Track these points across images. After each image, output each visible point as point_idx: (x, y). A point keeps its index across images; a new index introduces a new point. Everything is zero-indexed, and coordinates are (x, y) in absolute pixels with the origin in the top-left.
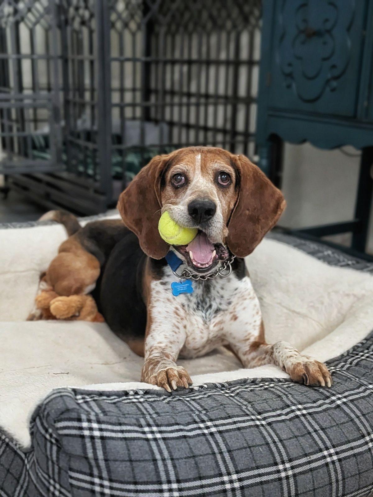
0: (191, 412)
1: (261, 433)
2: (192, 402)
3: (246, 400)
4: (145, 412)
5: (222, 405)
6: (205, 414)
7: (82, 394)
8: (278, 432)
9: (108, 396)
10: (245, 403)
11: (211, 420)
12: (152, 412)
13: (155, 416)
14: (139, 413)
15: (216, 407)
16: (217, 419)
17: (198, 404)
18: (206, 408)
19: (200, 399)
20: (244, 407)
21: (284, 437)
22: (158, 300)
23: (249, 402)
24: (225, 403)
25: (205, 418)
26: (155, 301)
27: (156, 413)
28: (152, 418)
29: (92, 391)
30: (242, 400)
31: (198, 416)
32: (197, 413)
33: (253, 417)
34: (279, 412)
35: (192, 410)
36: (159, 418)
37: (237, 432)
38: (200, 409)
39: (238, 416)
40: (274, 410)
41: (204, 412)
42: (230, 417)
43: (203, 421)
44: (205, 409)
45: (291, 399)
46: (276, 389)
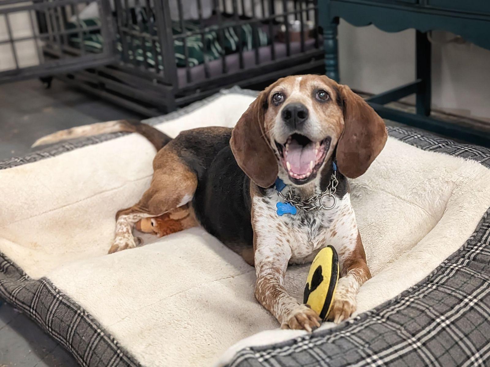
0: (356, 349)
1: (419, 356)
2: (353, 337)
3: (398, 323)
4: (319, 359)
5: (380, 335)
6: (369, 348)
7: (259, 351)
8: (433, 351)
9: (281, 347)
10: (398, 326)
11: (376, 353)
12: (324, 356)
13: (328, 360)
14: (314, 361)
15: (376, 338)
16: (380, 351)
17: (359, 337)
18: (367, 340)
19: (359, 332)
20: (399, 332)
21: (438, 354)
23: (402, 325)
24: (382, 332)
25: (370, 352)
26: (258, 216)
27: (329, 357)
28: (326, 363)
29: (266, 346)
30: (394, 324)
31: (364, 351)
32: (361, 348)
33: (410, 341)
34: (428, 329)
35: (357, 347)
36: (332, 361)
37: (400, 360)
38: (363, 343)
39: (397, 343)
40: (423, 328)
41: (367, 346)
42: (390, 346)
43: (369, 356)
44: (367, 343)
45: (433, 311)
46: (417, 304)
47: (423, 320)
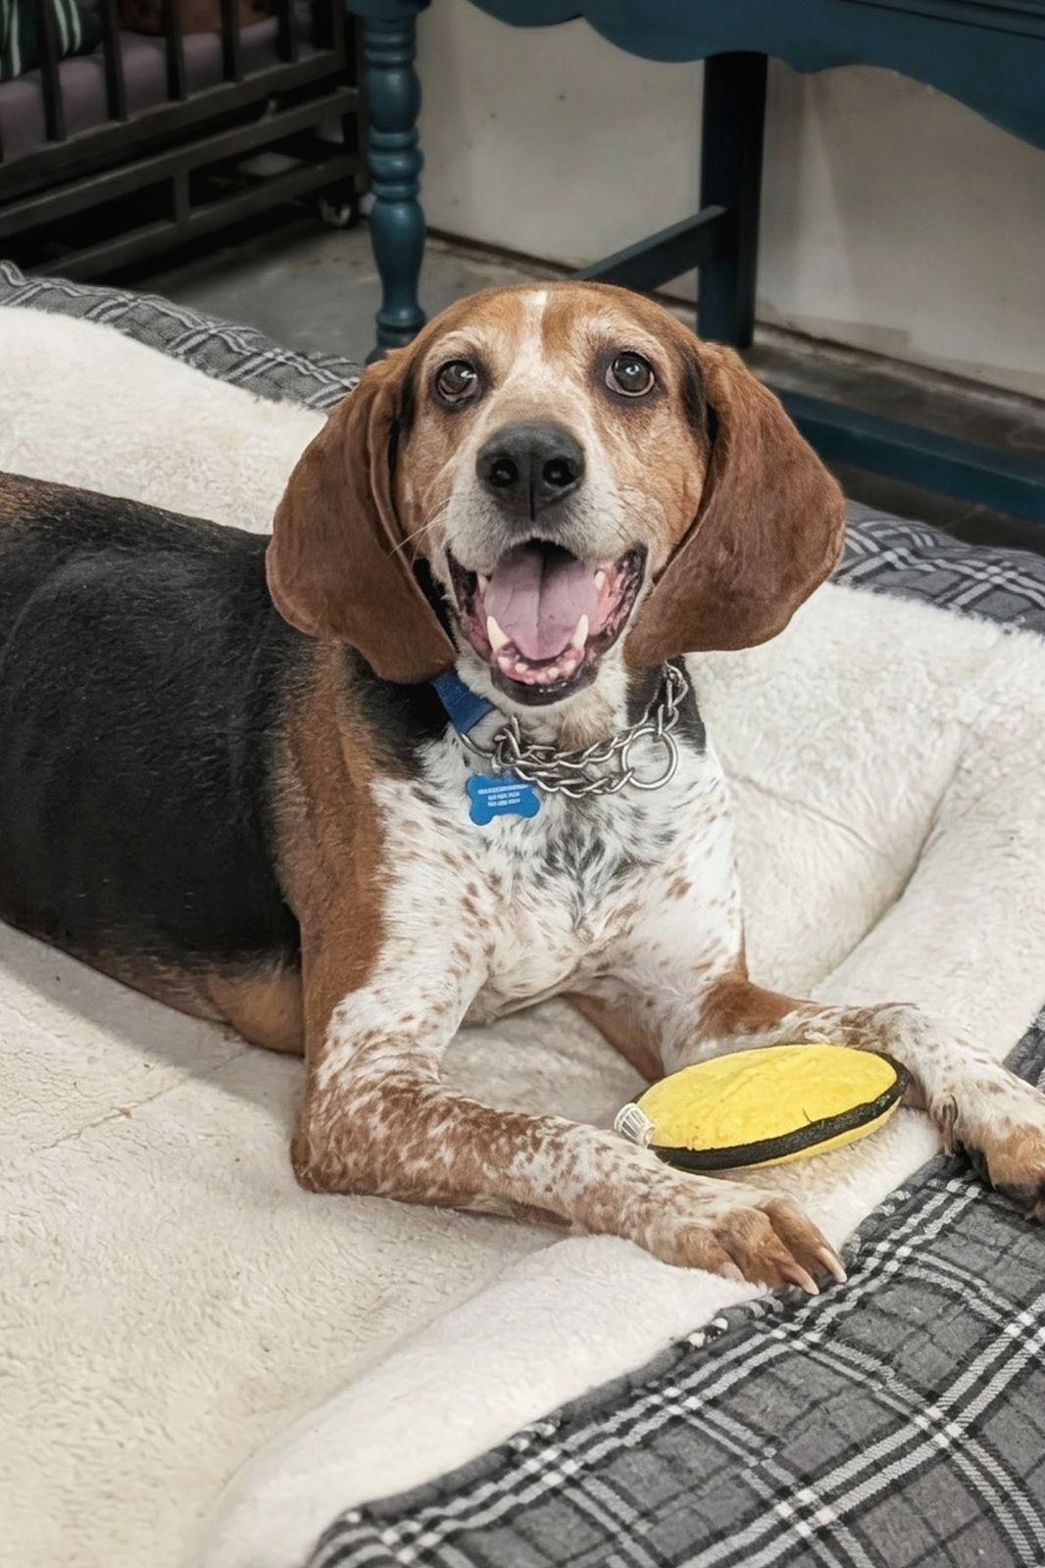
0: (736, 1470)
1: (961, 1476)
2: (715, 1415)
3: (869, 1350)
4: (613, 1527)
5: (815, 1404)
6: (779, 1460)
7: (392, 1520)
8: (1005, 1451)
9: (465, 1491)
10: (872, 1364)
11: (807, 1480)
12: (628, 1514)
13: (642, 1528)
14: (597, 1536)
15: (799, 1418)
16: (823, 1470)
17: (738, 1417)
18: (769, 1428)
19: (733, 1390)
20: (876, 1386)
21: (1023, 1462)
22: (413, 855)
23: (886, 1359)
24: (819, 1393)
25: (787, 1479)
26: (402, 858)
27: (645, 1515)
28: (638, 1539)
29: (413, 1492)
30: (857, 1357)
31: (762, 1474)
32: (753, 1461)
33: (922, 1422)
34: (978, 1367)
35: (735, 1459)
36: (659, 1530)
37: (895, 1501)
38: (756, 1442)
39: (879, 1436)
40: (963, 1365)
41: (770, 1451)
42: (856, 1449)
43: (784, 1493)
44: (771, 1440)
45: (990, 1295)
46: (928, 1266)
47: (956, 1333)
